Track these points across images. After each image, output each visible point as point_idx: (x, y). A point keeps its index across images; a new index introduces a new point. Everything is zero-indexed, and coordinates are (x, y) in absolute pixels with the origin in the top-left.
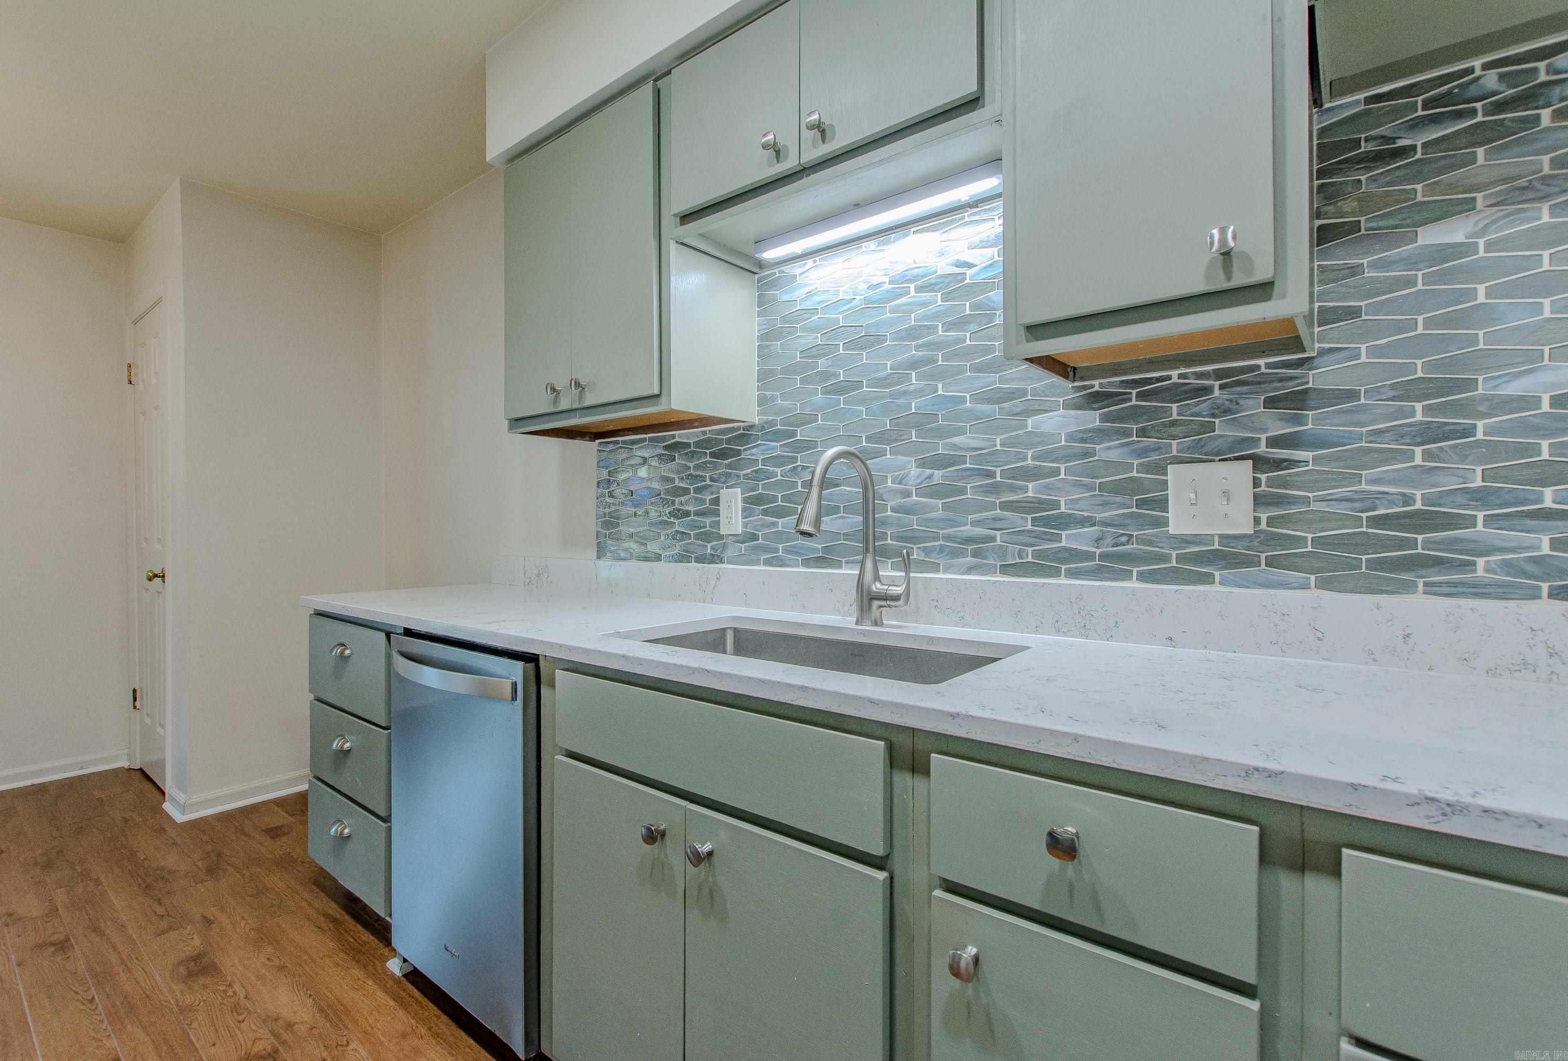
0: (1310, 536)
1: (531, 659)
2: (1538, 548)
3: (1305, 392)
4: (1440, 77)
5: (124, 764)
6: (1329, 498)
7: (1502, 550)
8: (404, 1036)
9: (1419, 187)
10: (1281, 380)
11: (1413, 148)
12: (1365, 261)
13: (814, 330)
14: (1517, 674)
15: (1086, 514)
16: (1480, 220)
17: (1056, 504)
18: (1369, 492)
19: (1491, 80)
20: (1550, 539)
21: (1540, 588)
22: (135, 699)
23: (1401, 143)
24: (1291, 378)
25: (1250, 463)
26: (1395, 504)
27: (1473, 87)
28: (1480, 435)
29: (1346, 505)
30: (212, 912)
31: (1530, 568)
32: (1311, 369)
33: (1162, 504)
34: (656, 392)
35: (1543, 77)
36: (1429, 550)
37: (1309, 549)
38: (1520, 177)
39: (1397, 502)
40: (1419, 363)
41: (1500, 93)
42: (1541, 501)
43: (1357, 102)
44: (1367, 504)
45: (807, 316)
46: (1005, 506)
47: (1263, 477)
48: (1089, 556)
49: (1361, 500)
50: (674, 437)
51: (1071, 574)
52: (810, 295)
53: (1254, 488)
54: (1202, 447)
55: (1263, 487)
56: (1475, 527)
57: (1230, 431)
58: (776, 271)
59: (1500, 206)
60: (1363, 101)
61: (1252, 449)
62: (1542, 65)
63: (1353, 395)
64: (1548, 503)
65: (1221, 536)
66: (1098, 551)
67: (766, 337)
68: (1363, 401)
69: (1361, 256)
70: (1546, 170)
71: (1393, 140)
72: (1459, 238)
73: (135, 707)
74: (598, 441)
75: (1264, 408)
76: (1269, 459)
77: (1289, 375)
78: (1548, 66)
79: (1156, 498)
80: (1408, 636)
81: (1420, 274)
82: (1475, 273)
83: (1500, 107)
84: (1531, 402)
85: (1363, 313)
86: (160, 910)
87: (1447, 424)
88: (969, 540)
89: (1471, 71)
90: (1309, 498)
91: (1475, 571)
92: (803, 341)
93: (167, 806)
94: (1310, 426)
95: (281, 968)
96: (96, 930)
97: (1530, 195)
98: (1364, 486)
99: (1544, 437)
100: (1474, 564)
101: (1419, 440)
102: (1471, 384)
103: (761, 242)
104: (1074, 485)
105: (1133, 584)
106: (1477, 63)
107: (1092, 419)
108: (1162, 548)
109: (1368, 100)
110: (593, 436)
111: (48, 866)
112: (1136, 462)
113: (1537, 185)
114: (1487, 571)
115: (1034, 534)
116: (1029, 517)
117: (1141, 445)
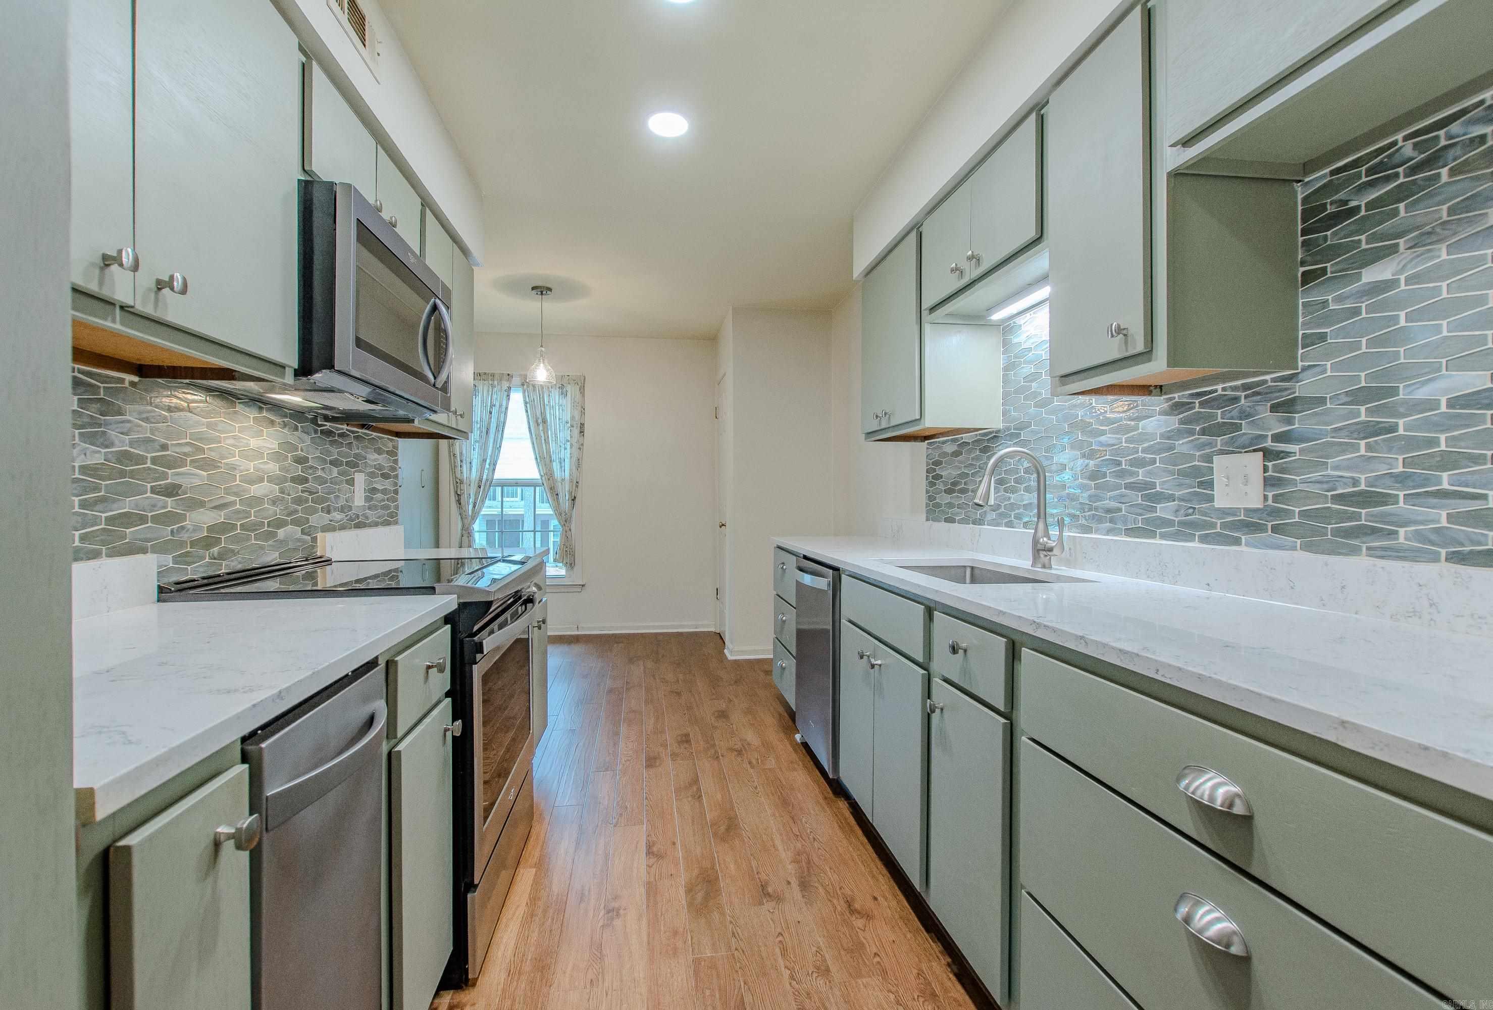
0: (1297, 510)
1: (835, 569)
2: (1438, 522)
3: (1295, 399)
4: (1376, 150)
5: (713, 629)
6: (1309, 480)
7: (1416, 522)
8: (792, 762)
9: (1363, 238)
10: (1281, 390)
11: (1358, 208)
12: (1330, 297)
13: (1030, 362)
14: (1410, 619)
15: (1171, 492)
16: (1401, 260)
17: (1153, 485)
18: (1333, 476)
19: (1408, 149)
20: (1447, 514)
21: (1439, 553)
22: (717, 594)
23: (1353, 204)
24: (1286, 389)
25: (1261, 453)
26: (1348, 486)
27: (1397, 155)
28: (1401, 431)
29: (1318, 485)
30: (732, 697)
31: (1433, 537)
32: (1297, 382)
33: (1210, 485)
34: (918, 417)
35: (1443, 142)
36: (1370, 521)
37: (1297, 520)
38: (1426, 225)
39: (1349, 484)
40: (1363, 374)
41: (1414, 159)
42: (1439, 483)
43: (1324, 176)
44: (1330, 485)
45: (1026, 353)
46: (1128, 486)
47: (1270, 464)
48: (1170, 523)
49: (1327, 482)
50: (962, 438)
51: (1163, 536)
52: (1029, 337)
53: (1264, 473)
54: (1234, 442)
55: (1270, 473)
56: (1398, 504)
57: (1251, 430)
58: (1011, 322)
59: (1415, 248)
60: (1328, 174)
61: (1262, 444)
62: (1442, 133)
63: (1322, 401)
64: (1445, 486)
65: (1246, 510)
66: (1177, 519)
67: (1006, 369)
68: (1328, 406)
69: (1327, 294)
70: (1445, 217)
71: (1346, 202)
72: (1387, 275)
73: (717, 598)
74: (927, 442)
75: (1271, 412)
76: (1273, 450)
77: (1284, 387)
78: (1446, 133)
79: (1208, 481)
80: (1343, 587)
81: (1364, 305)
82: (1398, 304)
83: (1414, 170)
84: (1433, 404)
85: (1329, 337)
86: (714, 692)
87: (1382, 422)
88: (1109, 511)
89: (1394, 143)
90: (1296, 480)
91: (1397, 539)
92: (1024, 370)
93: (725, 651)
94: (1297, 426)
95: (751, 724)
96: (691, 692)
97: (1434, 238)
98: (1330, 472)
99: (1442, 431)
100: (1396, 533)
101: (1362, 435)
102: (1394, 391)
103: (990, 309)
104: (1164, 471)
105: (1195, 544)
106: (1399, 137)
107: (1173, 422)
108: (1212, 518)
109: (1332, 173)
110: (923, 439)
111: (679, 664)
112: (1198, 454)
113: (1438, 230)
114: (1406, 539)
115: (1142, 507)
116: (1140, 494)
117: (1201, 441)
